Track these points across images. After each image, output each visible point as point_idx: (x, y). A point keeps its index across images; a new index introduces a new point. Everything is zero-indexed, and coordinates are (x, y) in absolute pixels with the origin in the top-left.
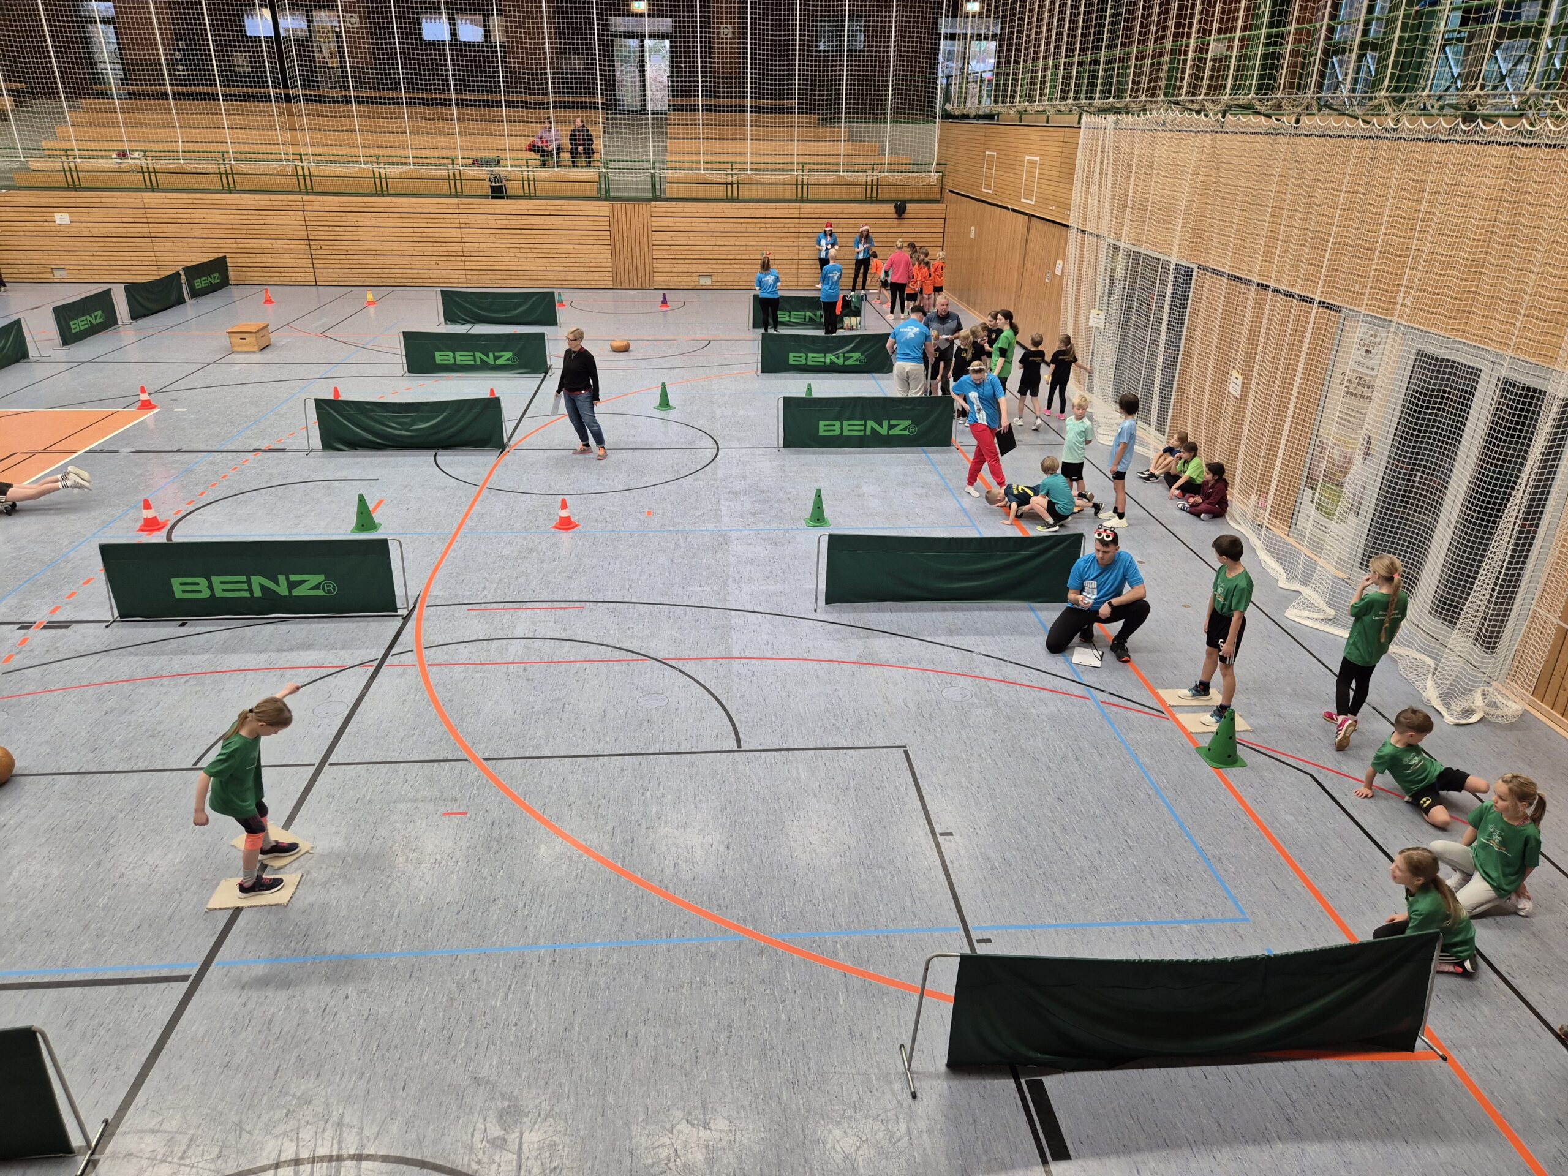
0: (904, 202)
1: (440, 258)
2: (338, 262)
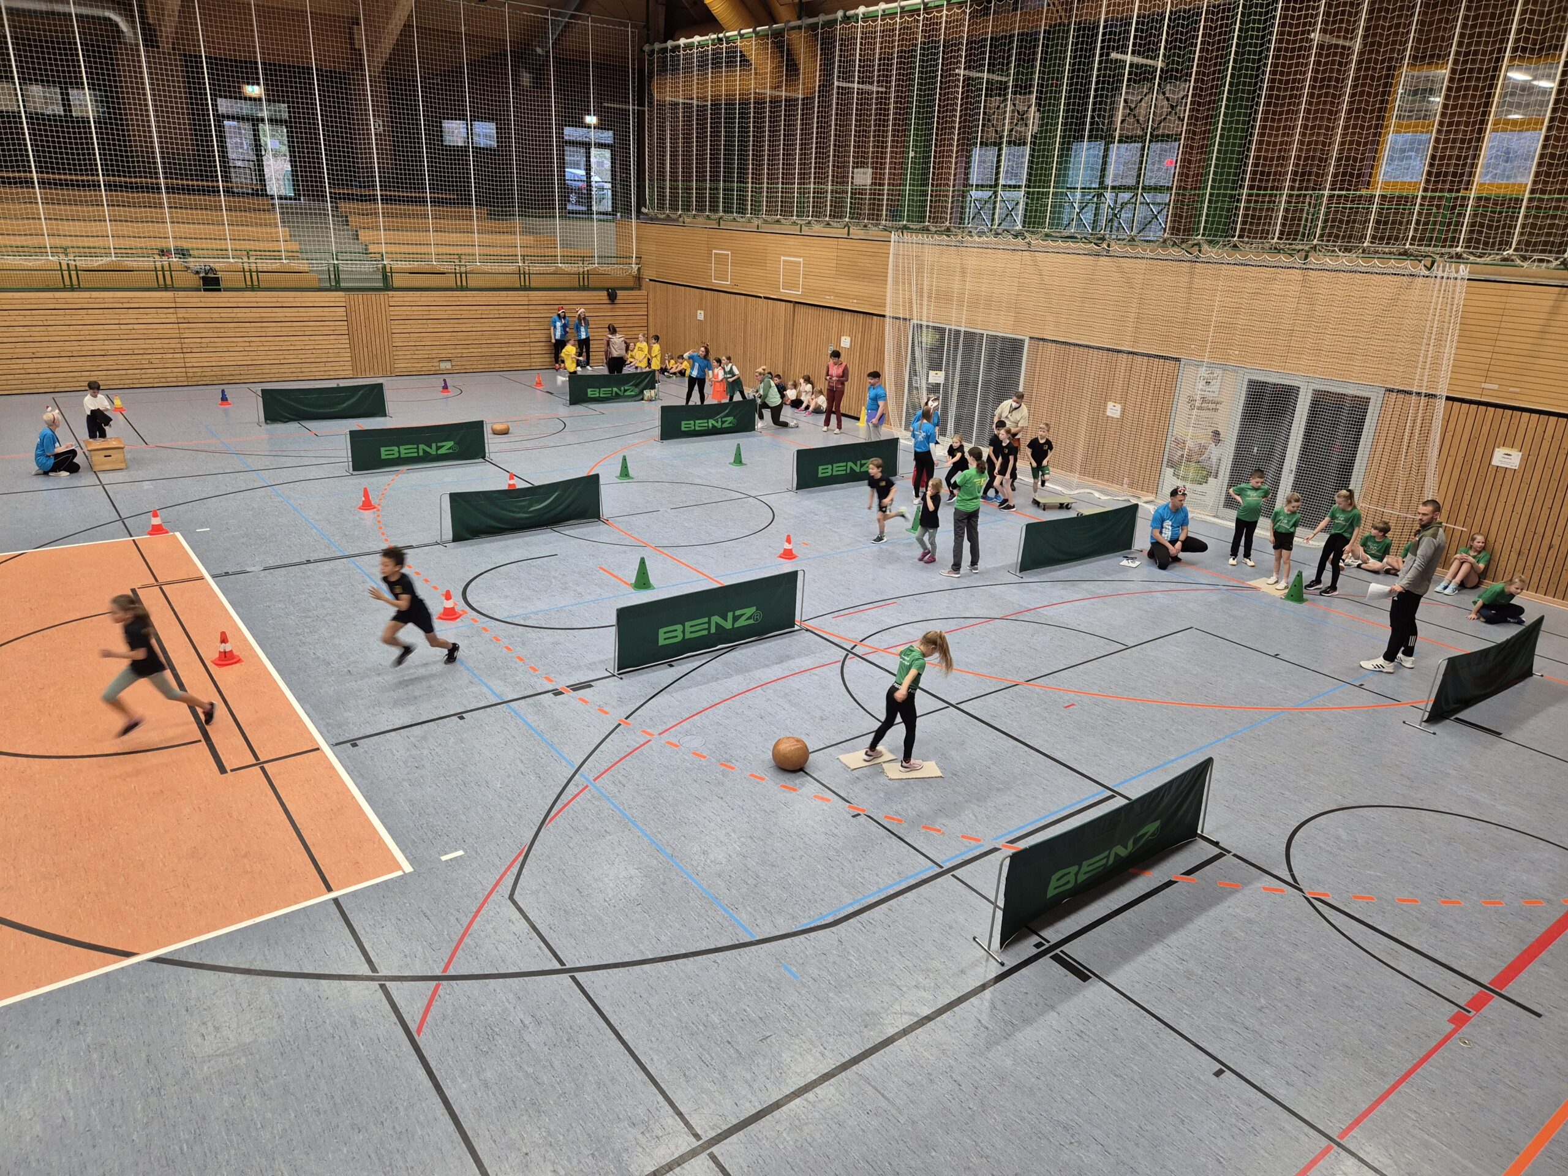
0: (614, 289)
1: (155, 356)
2: (21, 366)
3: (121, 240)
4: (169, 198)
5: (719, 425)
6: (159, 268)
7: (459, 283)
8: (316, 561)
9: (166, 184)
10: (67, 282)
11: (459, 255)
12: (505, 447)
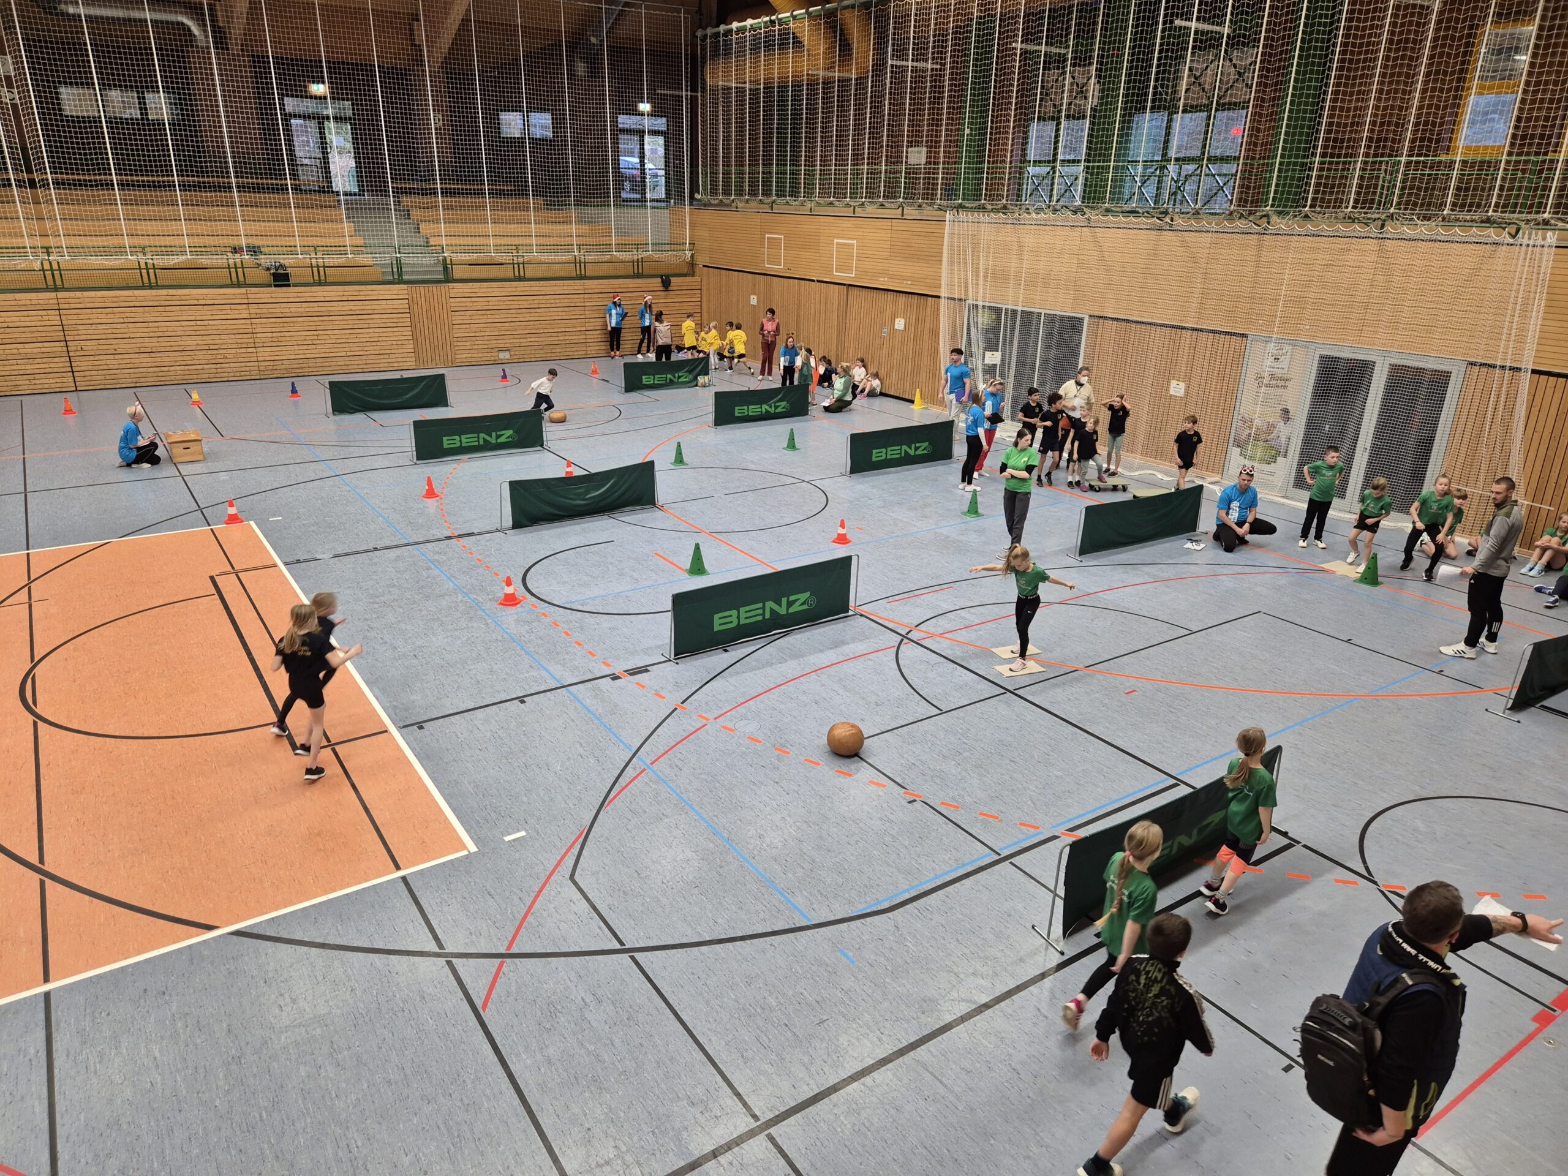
0: (668, 276)
1: (229, 351)
2: (103, 362)
3: (196, 239)
4: (240, 197)
5: (772, 410)
6: (232, 265)
7: (517, 274)
8: (383, 549)
9: (237, 183)
10: (146, 281)
11: (517, 246)
12: (563, 434)
